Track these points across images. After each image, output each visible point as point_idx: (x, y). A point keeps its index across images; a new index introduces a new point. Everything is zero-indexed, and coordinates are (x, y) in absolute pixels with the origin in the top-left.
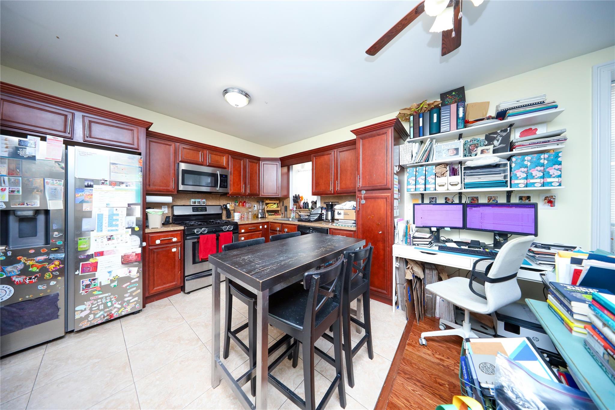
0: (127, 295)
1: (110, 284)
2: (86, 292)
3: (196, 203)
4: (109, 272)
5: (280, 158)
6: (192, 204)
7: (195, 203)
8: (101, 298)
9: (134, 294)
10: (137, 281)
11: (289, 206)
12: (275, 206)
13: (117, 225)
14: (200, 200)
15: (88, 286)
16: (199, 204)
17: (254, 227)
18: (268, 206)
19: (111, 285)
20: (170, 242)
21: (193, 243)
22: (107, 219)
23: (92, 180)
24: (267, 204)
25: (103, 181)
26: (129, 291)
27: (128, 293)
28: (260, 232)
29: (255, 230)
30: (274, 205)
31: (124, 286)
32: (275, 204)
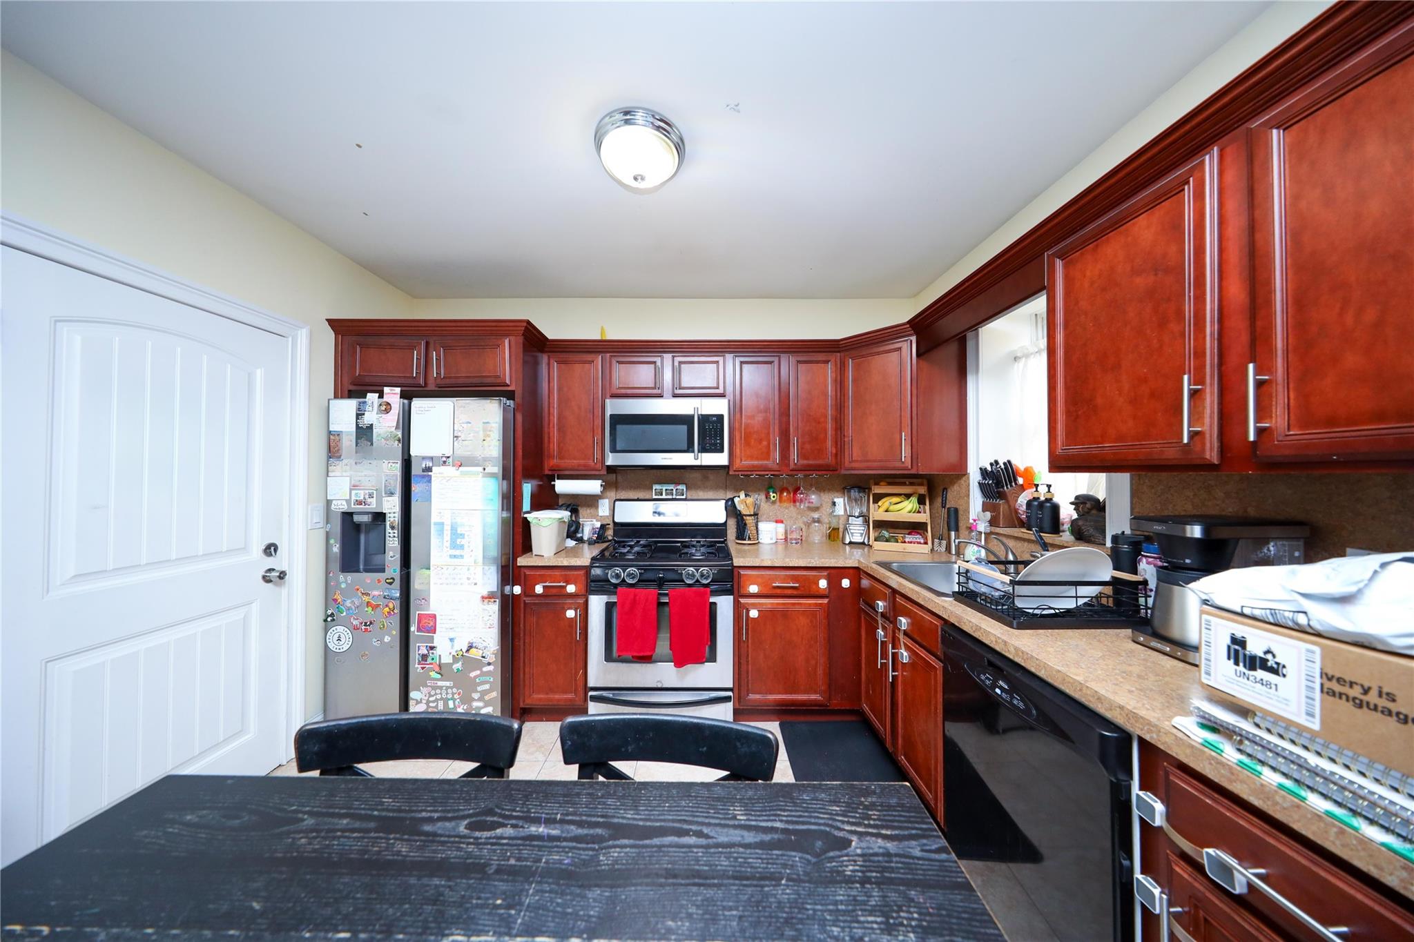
0: (476, 696)
1: (452, 664)
2: (423, 668)
3: (664, 493)
4: (452, 640)
5: (909, 322)
6: (654, 497)
7: (662, 495)
8: (441, 688)
9: (487, 698)
10: (490, 671)
11: (967, 511)
12: (911, 504)
13: (462, 547)
14: (671, 487)
15: (424, 657)
16: (670, 497)
17: (795, 579)
18: (880, 503)
19: (454, 667)
20: (561, 594)
21: (607, 604)
22: (449, 532)
23: (432, 458)
24: (878, 497)
25: (444, 459)
26: (479, 689)
27: (478, 692)
28: (820, 601)
29: (795, 592)
30: (906, 503)
31: (473, 674)
32: (908, 496)
